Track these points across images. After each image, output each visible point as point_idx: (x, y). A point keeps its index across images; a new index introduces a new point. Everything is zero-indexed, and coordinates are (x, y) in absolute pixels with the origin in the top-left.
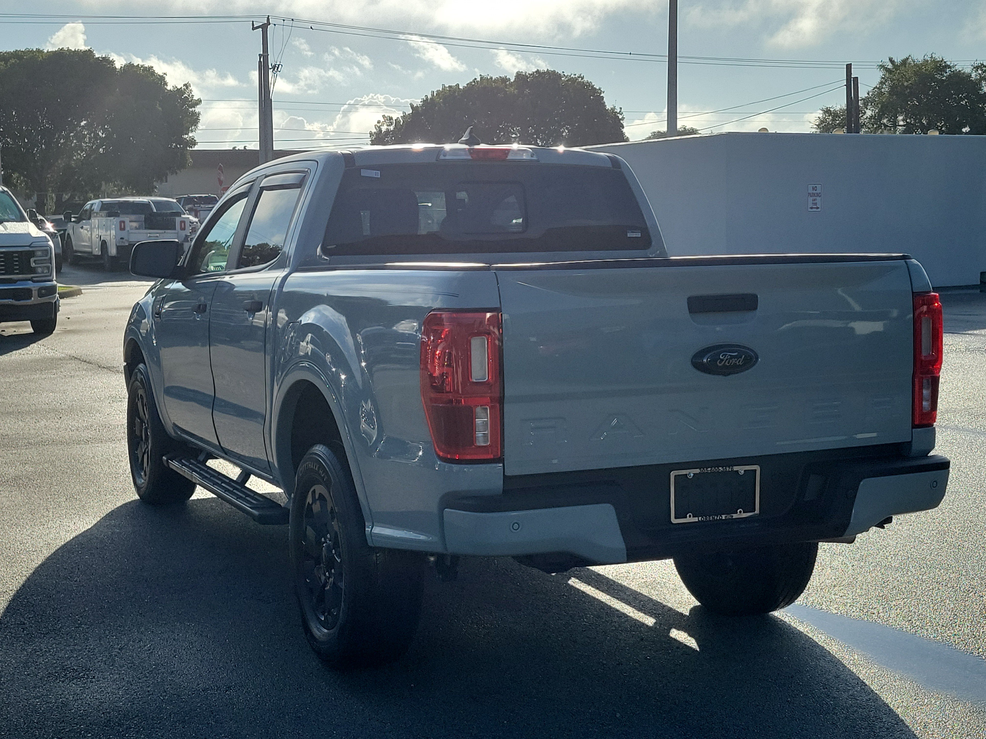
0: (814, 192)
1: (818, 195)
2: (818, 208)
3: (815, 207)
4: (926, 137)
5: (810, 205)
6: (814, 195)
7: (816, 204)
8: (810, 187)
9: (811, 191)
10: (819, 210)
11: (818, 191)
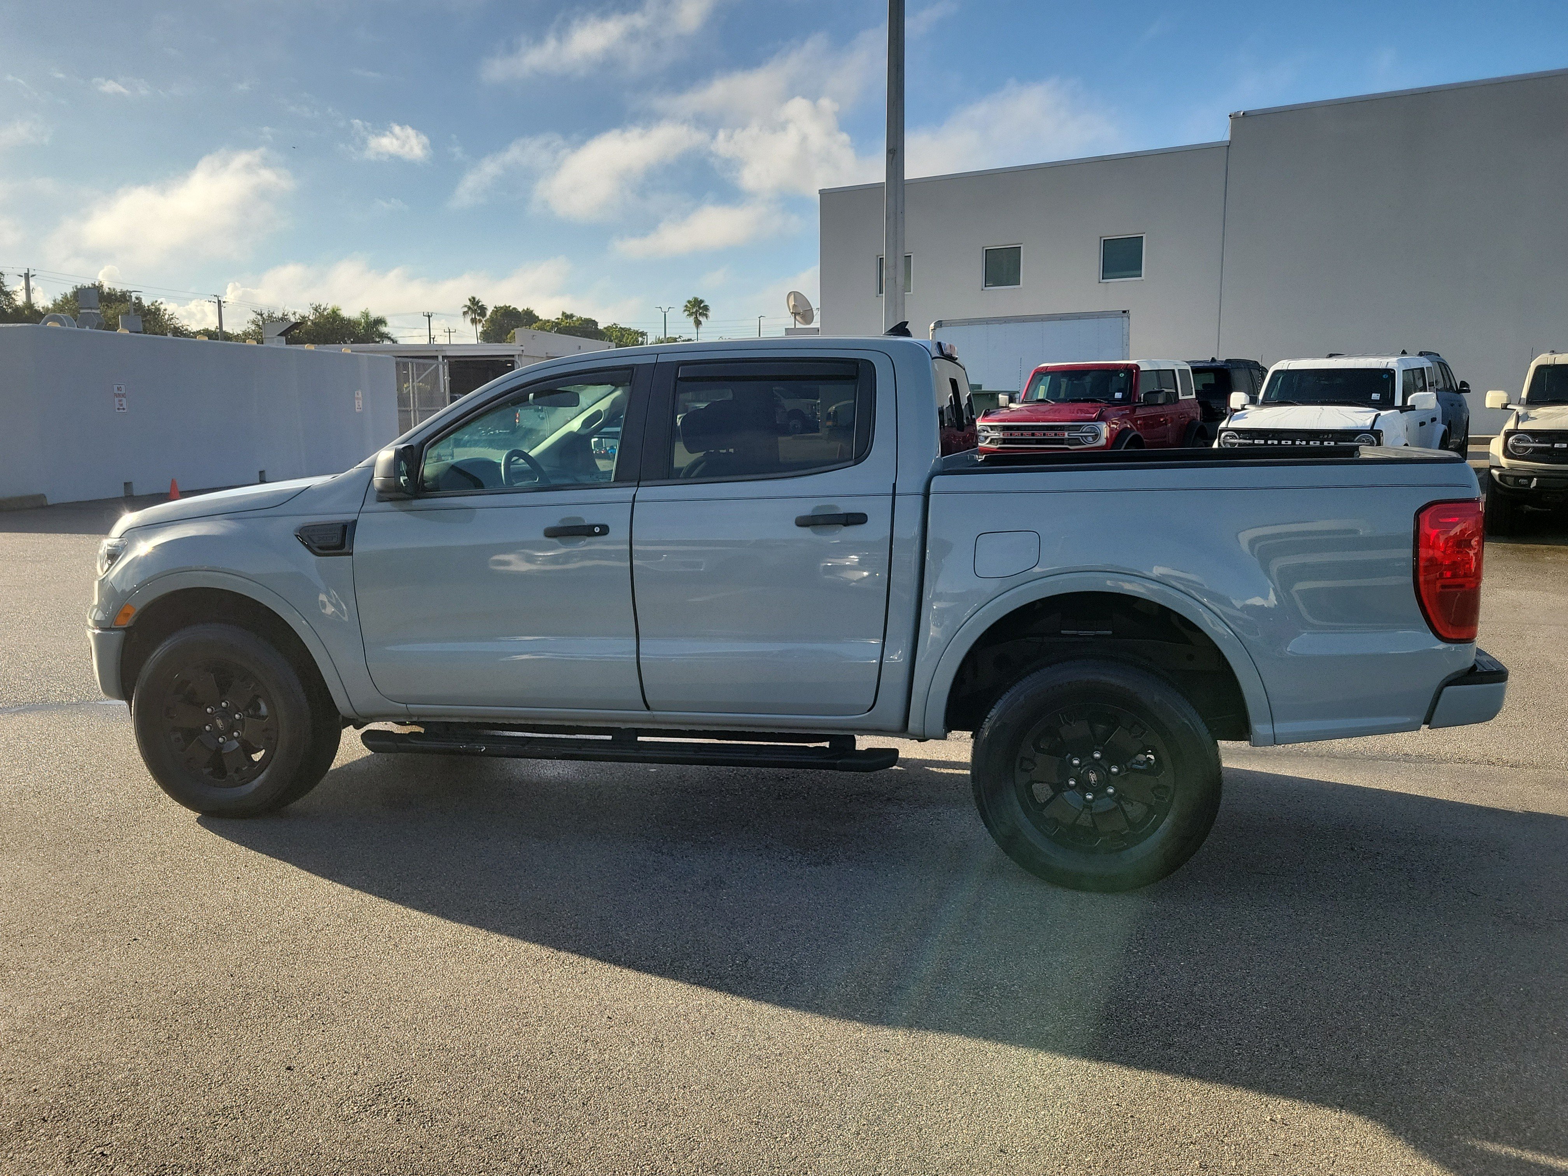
0: (120, 392)
1: (123, 395)
2: (124, 409)
3: (122, 408)
4: (244, 346)
5: (117, 406)
6: (118, 395)
7: (122, 405)
8: (115, 387)
9: (116, 391)
10: (125, 411)
11: (123, 392)
